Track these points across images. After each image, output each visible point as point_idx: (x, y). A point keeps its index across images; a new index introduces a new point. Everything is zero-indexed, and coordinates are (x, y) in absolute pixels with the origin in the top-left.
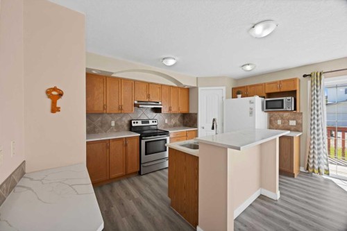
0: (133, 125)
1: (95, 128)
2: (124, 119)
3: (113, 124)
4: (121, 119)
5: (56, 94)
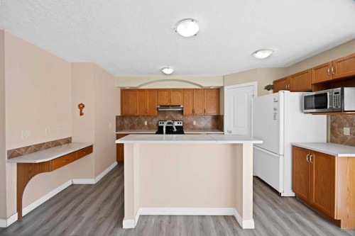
0: (160, 125)
1: (134, 126)
2: (154, 120)
3: (146, 123)
4: (152, 120)
5: (81, 107)
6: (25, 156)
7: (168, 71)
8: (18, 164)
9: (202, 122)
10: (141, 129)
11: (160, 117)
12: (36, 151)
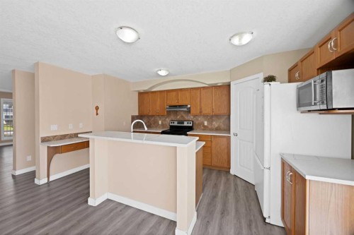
0: (171, 124)
2: (167, 119)
3: (160, 122)
4: (165, 120)
5: (97, 108)
6: (53, 142)
7: (163, 73)
8: (48, 147)
9: (214, 123)
10: (156, 127)
11: (172, 117)
12: (61, 139)
